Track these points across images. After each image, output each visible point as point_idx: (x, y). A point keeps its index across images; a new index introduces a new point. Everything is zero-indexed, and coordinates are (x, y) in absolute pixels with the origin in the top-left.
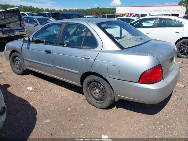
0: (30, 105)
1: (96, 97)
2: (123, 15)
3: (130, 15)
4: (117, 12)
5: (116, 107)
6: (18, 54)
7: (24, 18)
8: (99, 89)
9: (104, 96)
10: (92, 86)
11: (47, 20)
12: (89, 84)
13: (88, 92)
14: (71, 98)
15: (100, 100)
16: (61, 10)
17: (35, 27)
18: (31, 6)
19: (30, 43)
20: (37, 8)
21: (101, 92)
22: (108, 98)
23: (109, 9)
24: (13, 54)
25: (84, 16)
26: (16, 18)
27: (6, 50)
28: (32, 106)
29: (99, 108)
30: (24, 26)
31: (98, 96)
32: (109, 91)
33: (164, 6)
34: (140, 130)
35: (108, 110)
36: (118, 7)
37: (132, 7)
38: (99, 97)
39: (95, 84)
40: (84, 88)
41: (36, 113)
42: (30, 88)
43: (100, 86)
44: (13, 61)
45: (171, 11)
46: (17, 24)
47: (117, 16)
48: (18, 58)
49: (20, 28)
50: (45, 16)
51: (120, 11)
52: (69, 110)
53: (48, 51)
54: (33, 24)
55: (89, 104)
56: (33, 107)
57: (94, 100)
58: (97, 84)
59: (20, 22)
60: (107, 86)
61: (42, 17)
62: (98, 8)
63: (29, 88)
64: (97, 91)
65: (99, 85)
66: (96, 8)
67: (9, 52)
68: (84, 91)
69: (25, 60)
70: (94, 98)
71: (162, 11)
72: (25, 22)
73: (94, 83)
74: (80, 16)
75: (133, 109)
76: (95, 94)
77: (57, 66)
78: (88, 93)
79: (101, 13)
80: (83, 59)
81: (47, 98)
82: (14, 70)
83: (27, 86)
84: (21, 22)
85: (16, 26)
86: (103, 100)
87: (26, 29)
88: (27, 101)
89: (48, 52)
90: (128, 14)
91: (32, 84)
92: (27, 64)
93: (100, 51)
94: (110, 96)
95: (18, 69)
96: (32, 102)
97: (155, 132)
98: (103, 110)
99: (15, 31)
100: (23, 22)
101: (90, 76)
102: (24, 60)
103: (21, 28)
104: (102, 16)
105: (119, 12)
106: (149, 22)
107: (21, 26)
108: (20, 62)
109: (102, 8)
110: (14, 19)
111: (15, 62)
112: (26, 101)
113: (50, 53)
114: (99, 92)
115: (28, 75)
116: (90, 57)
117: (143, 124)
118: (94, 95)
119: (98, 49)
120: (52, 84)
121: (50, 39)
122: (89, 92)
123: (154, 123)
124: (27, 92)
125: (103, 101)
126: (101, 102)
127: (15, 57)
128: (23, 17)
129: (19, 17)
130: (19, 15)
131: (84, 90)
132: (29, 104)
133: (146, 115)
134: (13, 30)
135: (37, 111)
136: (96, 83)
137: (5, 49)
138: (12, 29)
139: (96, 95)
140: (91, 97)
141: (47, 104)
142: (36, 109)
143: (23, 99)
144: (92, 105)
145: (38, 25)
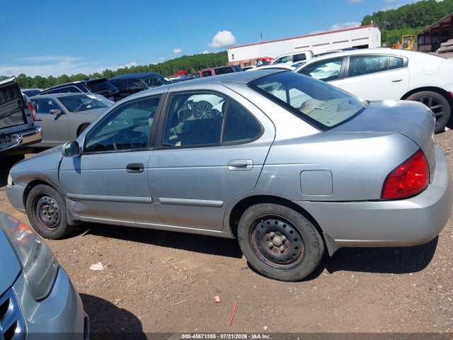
0: (115, 307)
1: (278, 255)
2: (245, 64)
3: (261, 63)
4: (230, 60)
5: (325, 270)
6: (47, 187)
7: (32, 100)
8: (282, 233)
9: (297, 248)
10: (262, 230)
11: (83, 100)
12: (254, 228)
13: (252, 246)
14: (210, 270)
15: (289, 261)
16: (97, 73)
17: (56, 119)
18: (22, 75)
19: (80, 156)
20: (38, 78)
21: (287, 242)
22: (310, 252)
23: (212, 55)
24: (33, 190)
25: (165, 79)
26: (14, 104)
27: (13, 184)
28: (122, 309)
29: (289, 281)
30: (35, 120)
31: (282, 252)
32: (310, 234)
33: (332, 32)
34: (408, 312)
35: (311, 281)
36: (231, 47)
37: (263, 43)
38: (284, 254)
39: (268, 223)
40: (242, 239)
41: (139, 323)
42: (98, 267)
43: (284, 226)
44: (35, 209)
45: (350, 41)
46: (16, 119)
47: (238, 68)
48: (48, 198)
49: (25, 127)
50: (73, 90)
51: (238, 55)
52: (218, 299)
53: (135, 166)
54: (52, 113)
55: (258, 276)
56: (123, 311)
57: (271, 263)
58: (276, 223)
59: (21, 114)
60: (303, 223)
61: (69, 94)
62: (184, 57)
63: (95, 265)
64: (278, 240)
65: (281, 224)
66: (180, 58)
67: (21, 187)
68: (243, 248)
69: (72, 199)
70: (272, 259)
71: (331, 43)
72: (34, 112)
73: (266, 222)
74: (155, 79)
75: (368, 268)
76: (271, 248)
77: (162, 199)
78: (254, 251)
79: (195, 68)
80: (230, 168)
81: (150, 282)
82: (42, 229)
83: (88, 264)
84: (26, 113)
85: (13, 124)
86: (296, 260)
87: (39, 127)
88: (104, 300)
89: (135, 168)
90: (258, 60)
91: (100, 256)
92: (78, 209)
93: (272, 144)
94: (316, 246)
95: (50, 225)
96: (118, 300)
97: (444, 308)
98: (299, 283)
99: (15, 135)
100: (30, 112)
101: (254, 206)
102: (68, 200)
103: (27, 128)
104: (203, 73)
105: (235, 60)
106: (319, 69)
107: (26, 122)
108: (55, 206)
109: (195, 55)
110: (9, 106)
111: (41, 209)
112: (100, 299)
113: (141, 170)
114: (284, 242)
115: (80, 236)
116: (249, 162)
117: (408, 297)
118: (272, 253)
119: (265, 138)
120: (147, 245)
121: (126, 138)
122: (256, 247)
123: (430, 289)
124: (95, 278)
125: (296, 263)
126: (291, 265)
127: (40, 196)
128: (29, 99)
129: (19, 102)
130: (19, 97)
131: (244, 245)
132: (112, 305)
133: (405, 275)
134: (9, 135)
135: (140, 318)
136: (272, 222)
137: (10, 180)
138: (5, 133)
139: (276, 251)
140: (263, 257)
141: (157, 297)
142: (135, 314)
143: (92, 297)
144: (269, 277)
145: (63, 113)
